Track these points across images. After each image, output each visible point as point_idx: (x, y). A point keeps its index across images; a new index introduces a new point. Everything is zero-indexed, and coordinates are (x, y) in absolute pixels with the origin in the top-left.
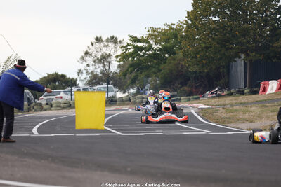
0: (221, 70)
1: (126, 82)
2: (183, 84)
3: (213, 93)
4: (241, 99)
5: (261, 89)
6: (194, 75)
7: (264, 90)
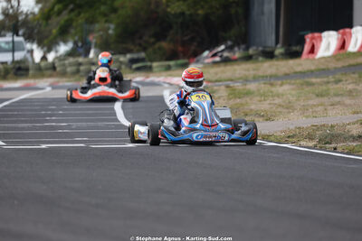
0: (233, 11)
1: (50, 31)
2: (160, 36)
3: (214, 55)
4: (267, 67)
5: (307, 47)
6: (180, 20)
7: (312, 51)
